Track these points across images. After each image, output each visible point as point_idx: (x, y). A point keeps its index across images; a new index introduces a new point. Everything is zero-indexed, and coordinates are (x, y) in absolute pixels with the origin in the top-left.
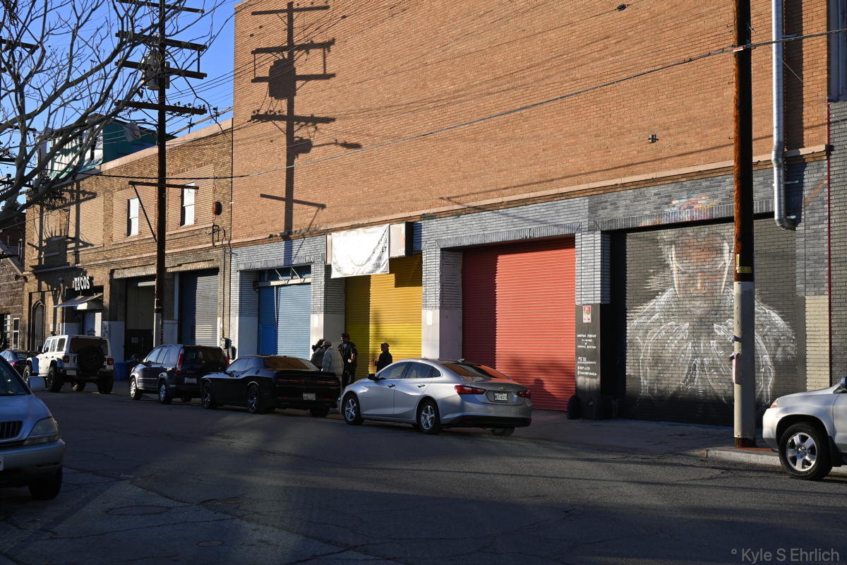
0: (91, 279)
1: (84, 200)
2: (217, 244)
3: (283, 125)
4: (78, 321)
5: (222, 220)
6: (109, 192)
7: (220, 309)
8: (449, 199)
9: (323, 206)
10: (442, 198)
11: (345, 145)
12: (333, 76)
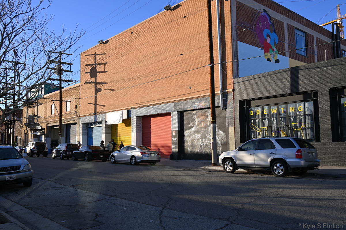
0: (41, 126)
1: (39, 105)
2: (76, 116)
3: (94, 84)
4: (38, 138)
5: (77, 110)
6: (46, 103)
7: (77, 134)
8: (138, 103)
9: (105, 106)
10: (136, 103)
11: (111, 90)
12: (107, 72)
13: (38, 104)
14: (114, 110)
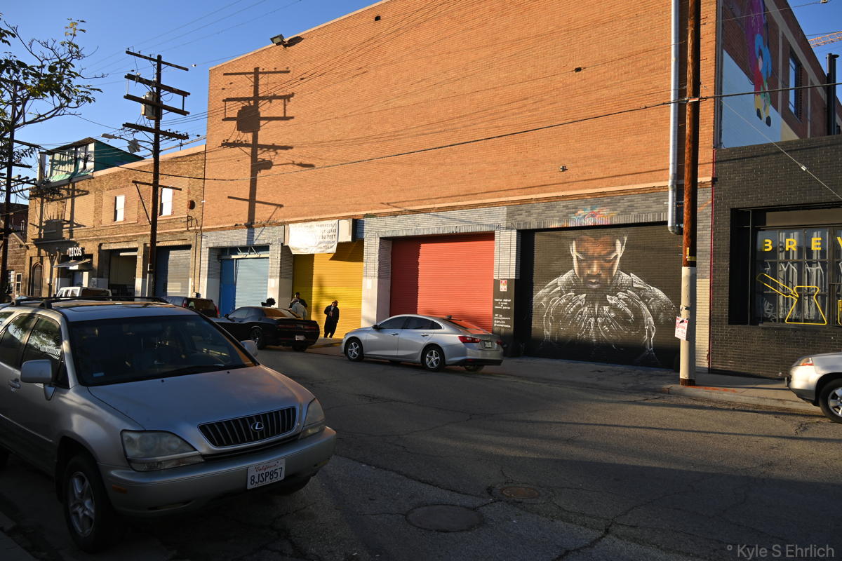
0: (83, 249)
1: (78, 196)
2: (190, 229)
3: (249, 150)
4: (69, 277)
5: (195, 213)
6: (100, 191)
7: (191, 273)
8: (388, 204)
9: (281, 206)
10: (383, 203)
11: (301, 165)
12: (292, 118)
13: (76, 193)
14: (309, 218)
